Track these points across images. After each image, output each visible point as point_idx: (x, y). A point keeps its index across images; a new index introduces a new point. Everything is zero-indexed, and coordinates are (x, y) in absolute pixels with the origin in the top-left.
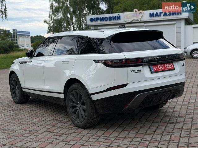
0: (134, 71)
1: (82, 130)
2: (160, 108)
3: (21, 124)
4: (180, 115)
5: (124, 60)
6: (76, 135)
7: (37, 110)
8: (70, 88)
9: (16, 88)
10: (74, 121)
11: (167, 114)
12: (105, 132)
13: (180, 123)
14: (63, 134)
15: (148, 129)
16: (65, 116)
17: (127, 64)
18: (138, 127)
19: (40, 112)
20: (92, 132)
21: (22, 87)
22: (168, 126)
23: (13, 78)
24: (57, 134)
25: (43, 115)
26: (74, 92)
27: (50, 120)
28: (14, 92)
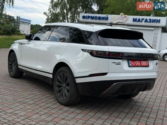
0: (114, 63)
1: (64, 106)
2: (132, 98)
3: (13, 95)
4: (148, 106)
5: (107, 53)
6: (58, 110)
7: (28, 85)
8: (59, 70)
9: (13, 65)
10: (58, 98)
11: (137, 104)
12: (83, 111)
13: (147, 112)
14: (47, 108)
15: (119, 114)
16: (51, 93)
17: (109, 56)
18: (111, 111)
19: (30, 87)
20: (72, 110)
21: (18, 64)
22: (136, 113)
23: (11, 56)
24: (42, 107)
25: (33, 90)
26: (61, 74)
27: (38, 95)
28: (11, 68)
